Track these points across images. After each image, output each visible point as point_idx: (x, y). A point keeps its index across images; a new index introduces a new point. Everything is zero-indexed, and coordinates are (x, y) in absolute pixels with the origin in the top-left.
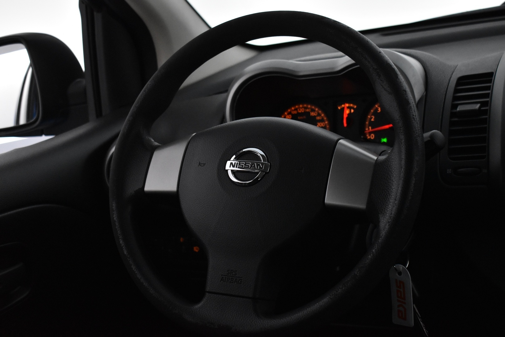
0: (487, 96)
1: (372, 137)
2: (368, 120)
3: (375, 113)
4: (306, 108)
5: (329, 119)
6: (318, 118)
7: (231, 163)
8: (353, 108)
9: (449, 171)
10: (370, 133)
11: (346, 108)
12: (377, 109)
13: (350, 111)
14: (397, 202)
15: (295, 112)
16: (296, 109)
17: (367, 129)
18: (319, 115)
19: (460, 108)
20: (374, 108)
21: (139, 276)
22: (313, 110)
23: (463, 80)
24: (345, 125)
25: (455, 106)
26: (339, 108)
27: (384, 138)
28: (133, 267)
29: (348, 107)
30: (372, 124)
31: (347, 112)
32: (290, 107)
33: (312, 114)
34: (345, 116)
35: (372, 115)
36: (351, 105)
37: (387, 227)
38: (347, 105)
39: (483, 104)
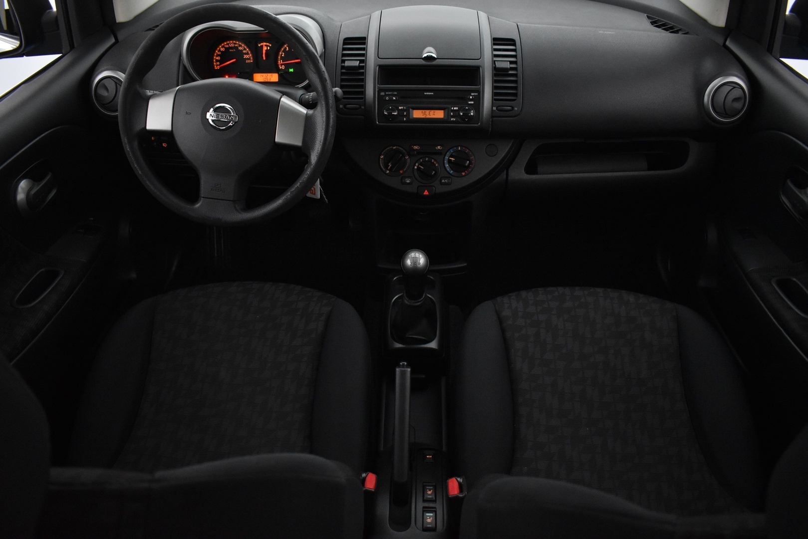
0: (363, 55)
1: (283, 67)
2: (280, 55)
3: (285, 51)
4: (234, 44)
5: (252, 53)
6: (244, 52)
7: (211, 115)
8: (269, 46)
9: (341, 106)
10: (282, 65)
11: (264, 46)
12: (286, 48)
13: (267, 48)
14: (321, 143)
15: (227, 46)
16: (228, 44)
17: (279, 62)
18: (245, 49)
19: (347, 64)
20: (284, 48)
21: (152, 188)
22: (240, 46)
23: (347, 41)
24: (264, 58)
25: (343, 61)
26: (259, 45)
27: (291, 69)
28: (147, 182)
29: (266, 45)
30: (283, 59)
31: (265, 48)
32: (223, 42)
33: (240, 48)
34: (264, 52)
35: (283, 52)
36: (268, 44)
37: (316, 158)
38: (265, 44)
39: (362, 61)
